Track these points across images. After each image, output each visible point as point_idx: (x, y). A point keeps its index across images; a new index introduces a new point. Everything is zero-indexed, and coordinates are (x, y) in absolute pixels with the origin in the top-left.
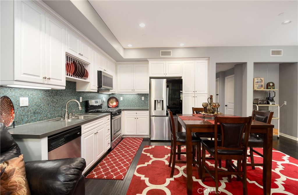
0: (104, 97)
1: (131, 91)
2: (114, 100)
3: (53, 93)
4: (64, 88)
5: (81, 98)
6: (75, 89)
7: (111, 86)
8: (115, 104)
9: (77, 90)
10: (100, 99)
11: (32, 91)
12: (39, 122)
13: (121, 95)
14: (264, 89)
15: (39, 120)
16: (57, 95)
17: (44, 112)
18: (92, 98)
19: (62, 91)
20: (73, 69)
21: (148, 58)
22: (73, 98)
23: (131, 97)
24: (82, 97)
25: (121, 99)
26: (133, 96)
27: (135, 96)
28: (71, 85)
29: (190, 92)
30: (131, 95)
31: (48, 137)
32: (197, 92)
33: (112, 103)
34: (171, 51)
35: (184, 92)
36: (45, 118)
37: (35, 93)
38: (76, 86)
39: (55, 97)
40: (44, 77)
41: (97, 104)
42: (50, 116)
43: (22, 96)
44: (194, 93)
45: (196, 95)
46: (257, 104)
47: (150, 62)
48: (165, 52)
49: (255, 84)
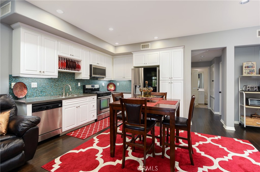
0: (103, 83)
1: (123, 78)
2: (113, 85)
7: (105, 74)
8: (113, 88)
9: (76, 78)
10: (98, 84)
11: (40, 79)
12: (44, 97)
13: (118, 81)
15: (44, 96)
16: (58, 81)
17: (48, 92)
21: (132, 52)
22: (72, 83)
23: (125, 83)
24: (80, 83)
25: (118, 84)
30: (124, 82)
32: (173, 78)
33: (111, 87)
34: (150, 44)
35: (161, 79)
36: (49, 95)
37: (41, 80)
38: (75, 76)
39: (57, 83)
40: (40, 71)
42: (52, 94)
43: (33, 82)
44: (170, 79)
45: (172, 82)
46: (244, 91)
47: (134, 55)
48: (144, 45)
49: (244, 69)
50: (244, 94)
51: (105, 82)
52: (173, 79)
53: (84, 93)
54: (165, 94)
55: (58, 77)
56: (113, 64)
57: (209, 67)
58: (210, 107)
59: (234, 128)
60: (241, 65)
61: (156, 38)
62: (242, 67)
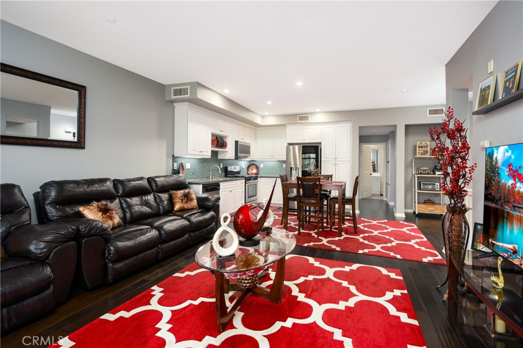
0: (243, 164)
1: (270, 157)
2: (254, 166)
3: (203, 161)
4: (210, 157)
5: (221, 164)
6: (217, 157)
7: (249, 153)
8: (255, 171)
9: (219, 158)
10: (238, 165)
13: (262, 162)
14: (430, 155)
18: (231, 165)
19: (208, 159)
20: (216, 143)
21: (286, 124)
22: (215, 164)
23: (272, 164)
25: (262, 166)
26: (273, 163)
27: (276, 163)
28: (214, 154)
29: (330, 160)
31: (203, 185)
33: (252, 170)
34: (309, 115)
35: (324, 159)
37: (193, 160)
38: (218, 155)
40: (200, 151)
41: (235, 170)
42: (200, 176)
43: (187, 162)
44: (334, 160)
45: (337, 163)
46: (416, 174)
47: (287, 128)
48: (302, 117)
49: (417, 149)
50: (416, 177)
51: (245, 162)
52: (338, 159)
53: (226, 176)
54: (331, 176)
55: (211, 156)
56: (256, 139)
57: (385, 143)
58: (386, 197)
59: (404, 214)
60: (415, 144)
61: (318, 110)
62: (415, 147)
